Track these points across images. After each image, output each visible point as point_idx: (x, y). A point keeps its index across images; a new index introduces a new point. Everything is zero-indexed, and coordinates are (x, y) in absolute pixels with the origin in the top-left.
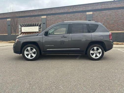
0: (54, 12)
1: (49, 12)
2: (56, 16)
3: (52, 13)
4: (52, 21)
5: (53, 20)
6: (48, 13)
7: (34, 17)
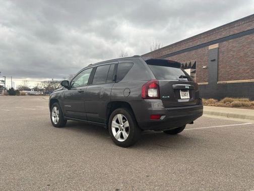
0: (237, 32)
1: (224, 34)
2: (243, 39)
3: (232, 33)
4: (231, 53)
5: (234, 49)
6: (222, 37)
7: (194, 51)
